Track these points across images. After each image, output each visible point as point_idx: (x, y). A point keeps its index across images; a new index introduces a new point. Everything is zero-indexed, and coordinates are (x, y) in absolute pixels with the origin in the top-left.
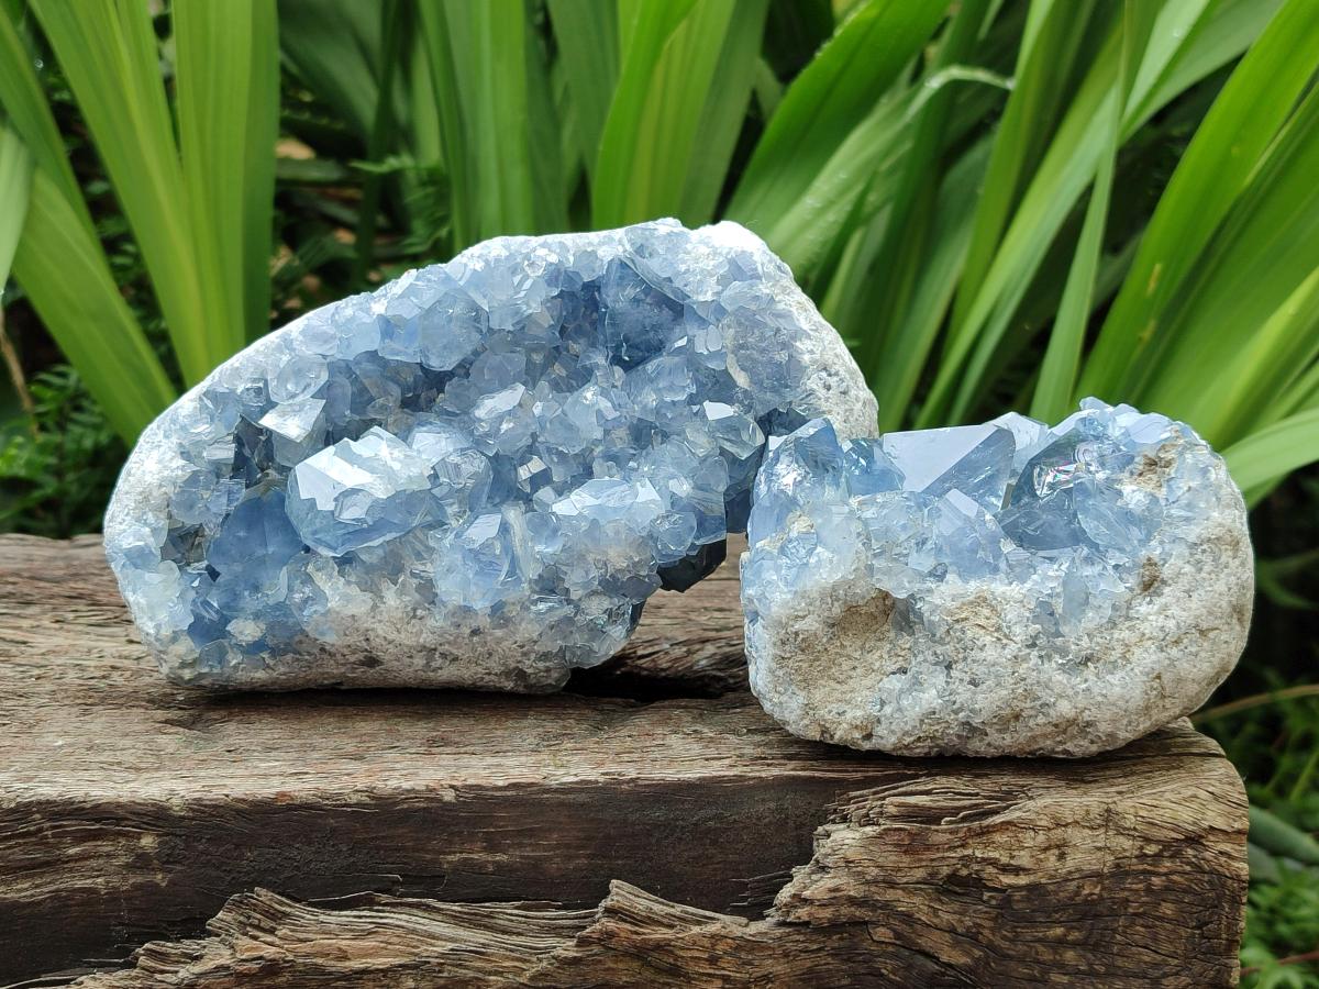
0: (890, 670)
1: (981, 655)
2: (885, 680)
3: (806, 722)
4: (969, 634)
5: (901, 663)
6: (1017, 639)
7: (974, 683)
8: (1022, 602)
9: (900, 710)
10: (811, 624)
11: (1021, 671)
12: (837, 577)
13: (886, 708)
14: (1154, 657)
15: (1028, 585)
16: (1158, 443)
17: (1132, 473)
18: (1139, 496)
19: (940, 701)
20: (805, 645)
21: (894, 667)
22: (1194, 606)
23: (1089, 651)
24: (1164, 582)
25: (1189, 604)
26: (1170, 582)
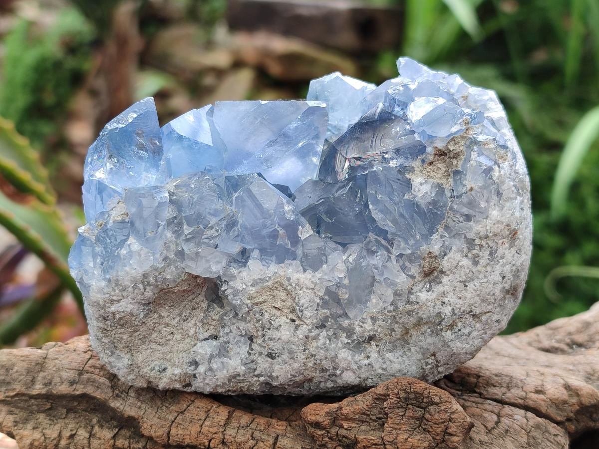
0: (202, 337)
1: (275, 334)
2: (199, 344)
3: (132, 376)
4: (267, 316)
5: (212, 331)
6: (308, 321)
7: (270, 355)
8: (313, 289)
9: (211, 369)
10: (126, 306)
11: (311, 349)
12: (146, 267)
13: (200, 367)
14: (430, 340)
15: (318, 275)
16: (449, 136)
17: (423, 161)
18: (426, 188)
19: (243, 368)
20: (123, 322)
21: (206, 335)
22: (469, 295)
23: (372, 333)
24: (442, 272)
25: (464, 293)
26: (448, 272)
